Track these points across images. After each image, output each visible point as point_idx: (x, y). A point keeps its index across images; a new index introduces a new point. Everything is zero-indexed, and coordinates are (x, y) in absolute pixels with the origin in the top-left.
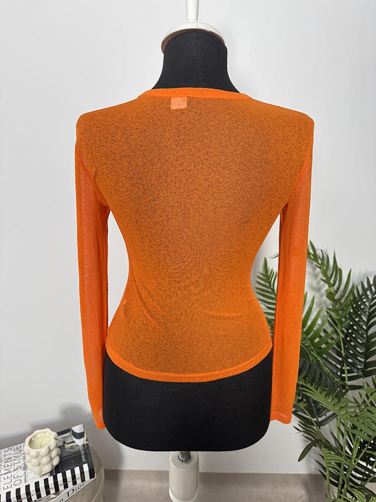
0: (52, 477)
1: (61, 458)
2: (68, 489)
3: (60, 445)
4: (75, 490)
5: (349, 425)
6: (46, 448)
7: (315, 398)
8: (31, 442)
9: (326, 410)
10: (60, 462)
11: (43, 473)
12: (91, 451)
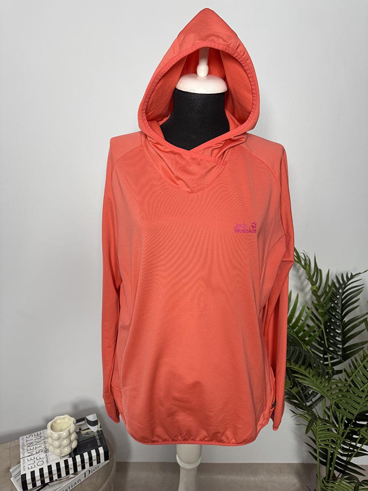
0: (71, 458)
1: (78, 443)
2: (85, 470)
3: (77, 431)
4: (91, 472)
6: (67, 431)
10: (78, 446)
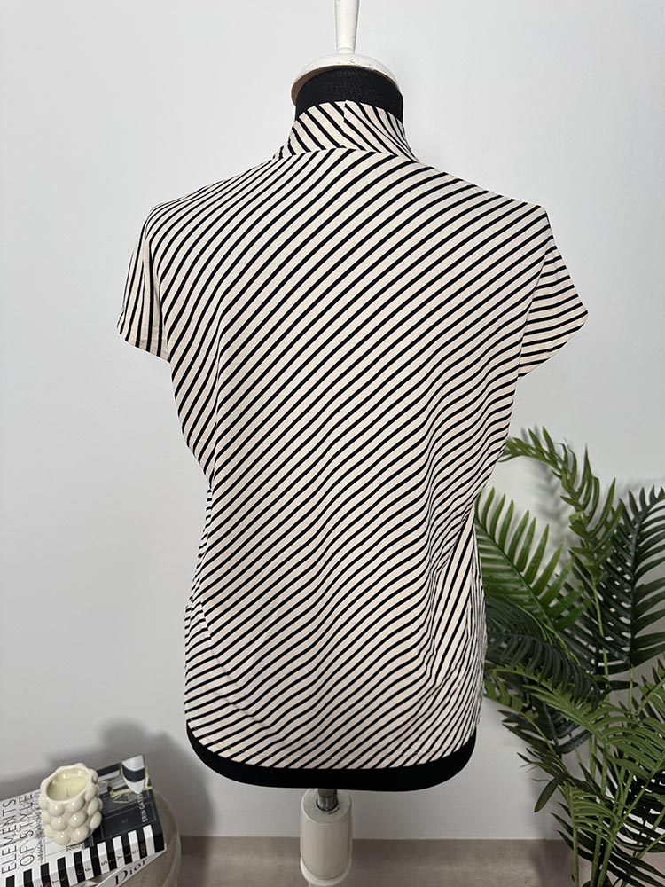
0: (88, 849)
1: (103, 817)
2: (116, 872)
3: (102, 793)
4: (129, 873)
5: (612, 750)
6: (77, 797)
7: (553, 704)
8: (50, 787)
9: (572, 726)
10: (103, 822)
11: (71, 843)
12: (157, 804)
